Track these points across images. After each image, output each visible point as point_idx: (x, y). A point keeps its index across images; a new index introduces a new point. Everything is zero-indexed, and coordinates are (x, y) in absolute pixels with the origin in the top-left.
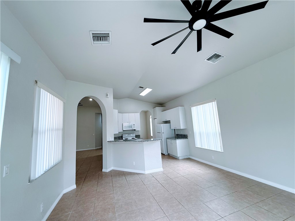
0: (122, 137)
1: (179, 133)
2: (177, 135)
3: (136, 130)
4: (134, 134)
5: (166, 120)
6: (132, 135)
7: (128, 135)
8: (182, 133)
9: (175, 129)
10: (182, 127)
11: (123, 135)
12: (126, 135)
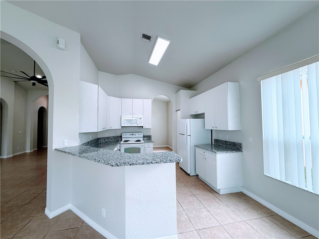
0: (121, 137)
1: (221, 138)
2: (217, 141)
3: (144, 128)
4: (142, 133)
5: (197, 113)
6: (137, 135)
7: (130, 134)
8: (227, 138)
9: (212, 130)
10: (231, 127)
11: (123, 134)
12: (128, 135)
